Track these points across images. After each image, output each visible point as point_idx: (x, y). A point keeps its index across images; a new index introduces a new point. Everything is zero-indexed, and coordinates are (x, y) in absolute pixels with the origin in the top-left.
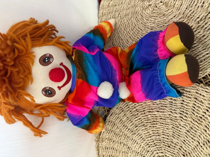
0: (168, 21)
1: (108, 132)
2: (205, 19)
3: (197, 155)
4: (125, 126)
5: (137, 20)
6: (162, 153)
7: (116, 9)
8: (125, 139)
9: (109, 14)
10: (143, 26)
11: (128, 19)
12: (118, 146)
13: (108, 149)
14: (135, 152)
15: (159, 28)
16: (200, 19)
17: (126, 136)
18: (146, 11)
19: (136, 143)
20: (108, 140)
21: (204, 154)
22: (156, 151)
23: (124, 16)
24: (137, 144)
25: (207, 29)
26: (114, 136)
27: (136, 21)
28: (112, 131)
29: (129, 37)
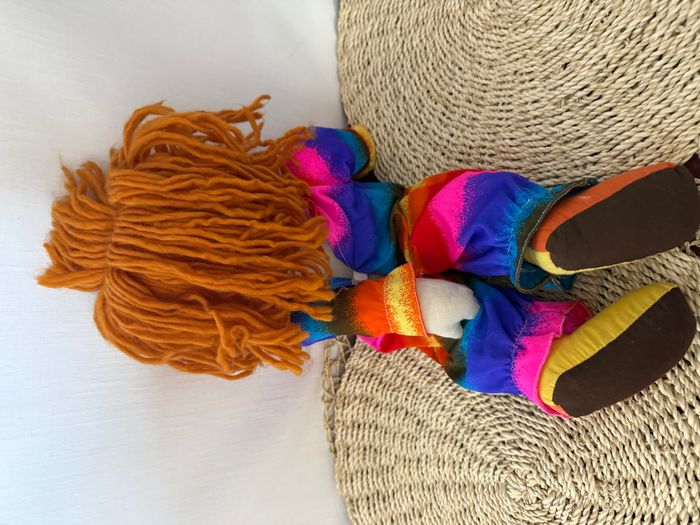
0: (538, 42)
1: (362, 377)
2: (642, 33)
3: (606, 432)
4: (409, 359)
5: (450, 40)
6: (512, 432)
7: (390, 4)
8: (410, 398)
9: (368, 19)
10: (465, 59)
11: (423, 36)
12: (389, 419)
13: (361, 427)
14: (438, 434)
15: (511, 62)
16: (628, 34)
17: (412, 387)
18: (476, 11)
19: (440, 406)
20: (360, 402)
21: (626, 430)
22: (494, 426)
23: (413, 26)
24: (443, 409)
25: (645, 65)
26: (377, 390)
27: (448, 42)
28: (372, 376)
29: (425, 92)
